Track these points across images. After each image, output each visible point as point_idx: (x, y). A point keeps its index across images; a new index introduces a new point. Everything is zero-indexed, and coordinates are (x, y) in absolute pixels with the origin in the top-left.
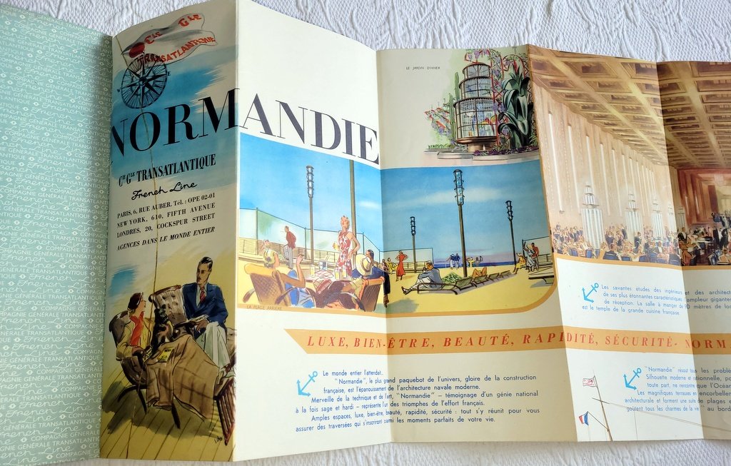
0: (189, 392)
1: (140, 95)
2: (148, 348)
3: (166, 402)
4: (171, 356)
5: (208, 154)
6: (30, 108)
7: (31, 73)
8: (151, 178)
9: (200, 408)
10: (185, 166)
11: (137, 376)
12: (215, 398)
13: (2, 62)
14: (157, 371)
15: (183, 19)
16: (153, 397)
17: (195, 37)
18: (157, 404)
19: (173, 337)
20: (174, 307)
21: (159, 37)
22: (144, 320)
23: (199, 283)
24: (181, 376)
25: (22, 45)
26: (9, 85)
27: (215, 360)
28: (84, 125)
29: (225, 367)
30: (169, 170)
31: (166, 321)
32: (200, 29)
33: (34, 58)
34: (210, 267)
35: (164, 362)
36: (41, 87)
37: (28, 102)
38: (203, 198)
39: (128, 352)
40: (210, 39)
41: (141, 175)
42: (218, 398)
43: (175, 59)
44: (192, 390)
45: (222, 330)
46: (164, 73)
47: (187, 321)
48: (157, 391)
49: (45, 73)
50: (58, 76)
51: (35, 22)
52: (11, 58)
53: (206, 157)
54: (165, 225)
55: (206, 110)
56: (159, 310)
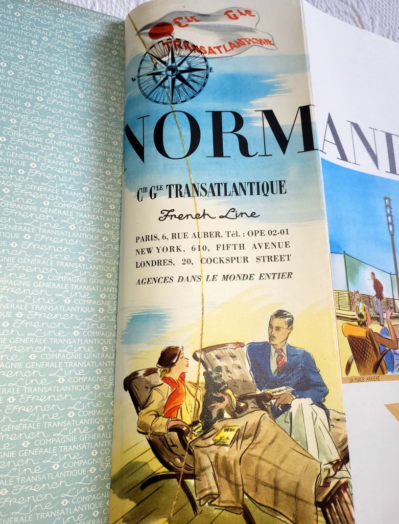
0: (272, 491)
1: (168, 88)
2: (195, 423)
3: (232, 502)
4: (236, 438)
5: (276, 179)
6: (33, 104)
7: (36, 63)
8: (189, 196)
9: (294, 515)
10: (239, 189)
11: (178, 460)
12: (317, 504)
13: (2, 49)
14: (213, 456)
15: (231, 11)
16: (208, 492)
17: (247, 35)
18: (216, 502)
19: (237, 412)
20: (236, 371)
21: (194, 23)
22: (187, 384)
23: (272, 343)
24: (253, 468)
25: (25, 30)
26: (10, 76)
27: (312, 450)
28: (94, 125)
29: (331, 463)
30: (217, 189)
31: (224, 390)
32: (255, 28)
33: (38, 46)
34: (290, 323)
35: (224, 445)
36: (45, 78)
37: (30, 97)
38: (270, 233)
39: (161, 426)
40: (268, 42)
41: (173, 190)
42: (324, 505)
43: (219, 55)
44: (276, 489)
45: (321, 412)
46: (205, 68)
47: (259, 392)
48: (213, 484)
49: (51, 63)
50: (65, 66)
51: (41, 6)
52: (12, 45)
53: (272, 183)
54: (213, 261)
55: (267, 124)
56: (211, 373)
